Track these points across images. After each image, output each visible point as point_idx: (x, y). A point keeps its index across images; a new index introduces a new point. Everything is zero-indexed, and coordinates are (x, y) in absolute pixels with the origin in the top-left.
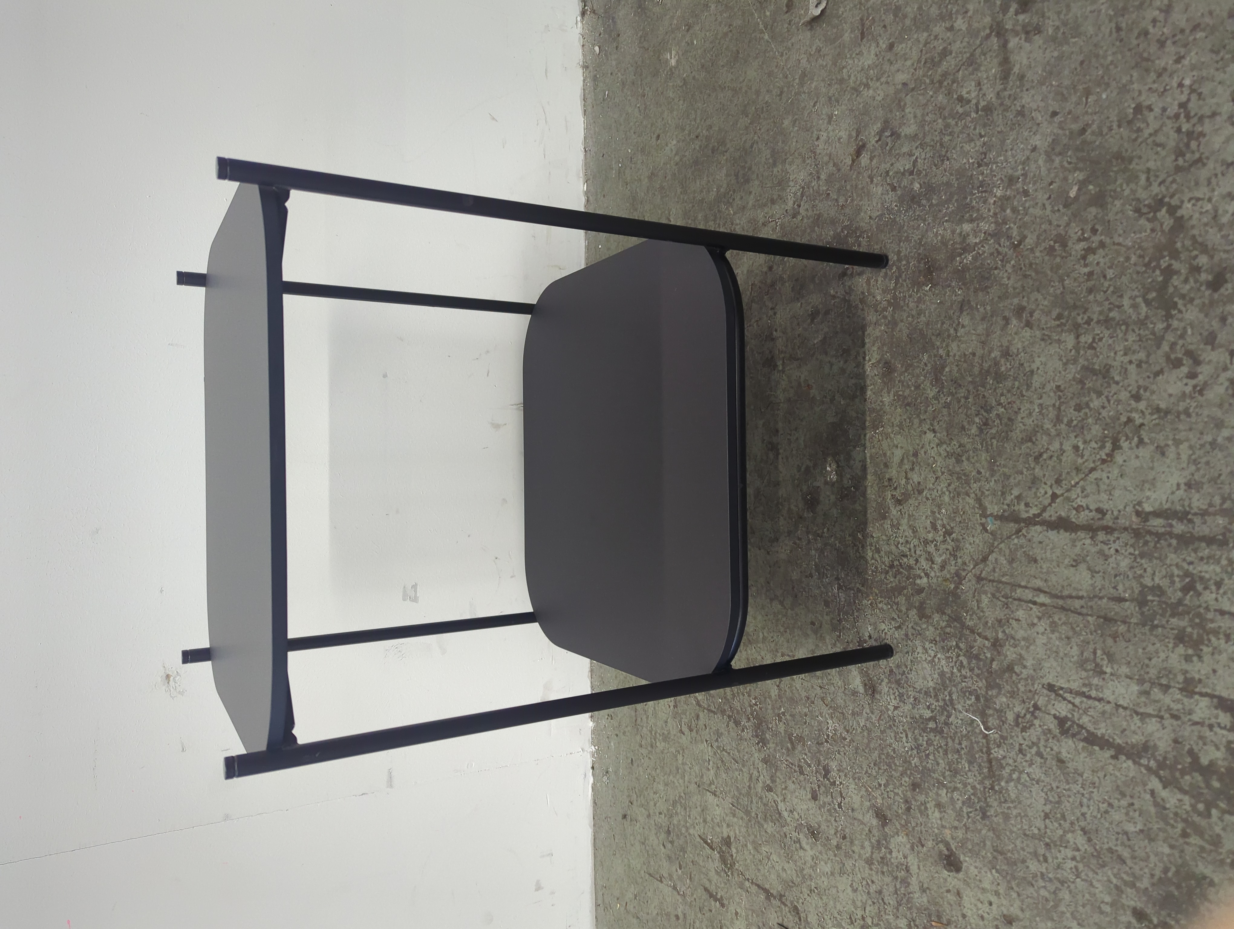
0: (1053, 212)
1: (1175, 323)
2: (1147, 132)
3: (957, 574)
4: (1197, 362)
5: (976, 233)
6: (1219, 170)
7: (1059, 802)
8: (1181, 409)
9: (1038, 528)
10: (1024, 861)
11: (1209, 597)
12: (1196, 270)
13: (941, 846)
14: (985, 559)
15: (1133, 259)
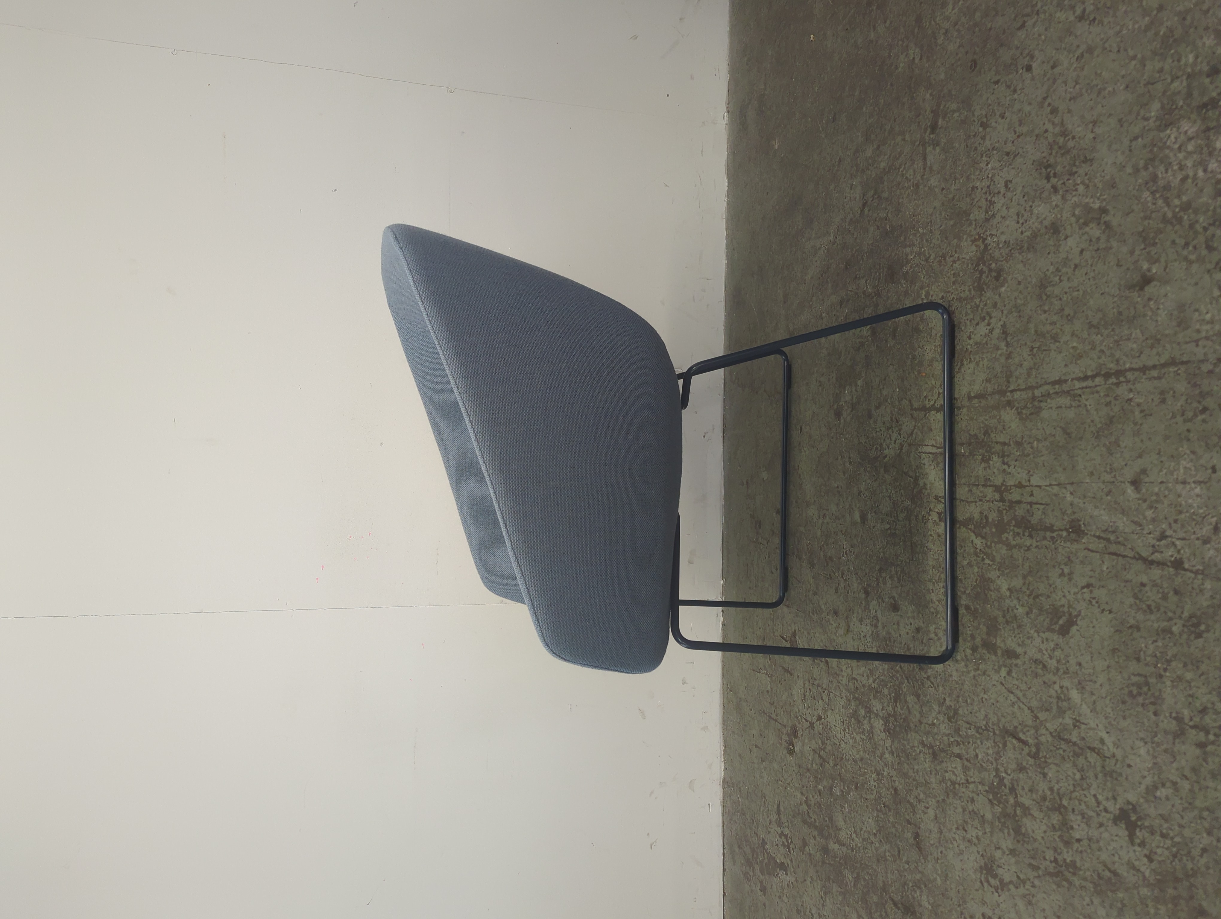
0: (942, 241)
1: (983, 299)
2: (976, 200)
3: (901, 444)
4: (991, 318)
5: (912, 252)
6: (1000, 219)
7: (938, 559)
8: (984, 342)
9: (933, 412)
10: (924, 596)
11: (993, 435)
12: (990, 270)
13: (892, 600)
14: (912, 434)
15: (970, 265)
